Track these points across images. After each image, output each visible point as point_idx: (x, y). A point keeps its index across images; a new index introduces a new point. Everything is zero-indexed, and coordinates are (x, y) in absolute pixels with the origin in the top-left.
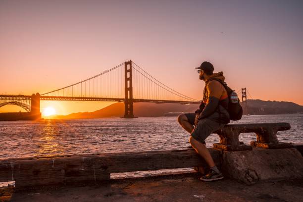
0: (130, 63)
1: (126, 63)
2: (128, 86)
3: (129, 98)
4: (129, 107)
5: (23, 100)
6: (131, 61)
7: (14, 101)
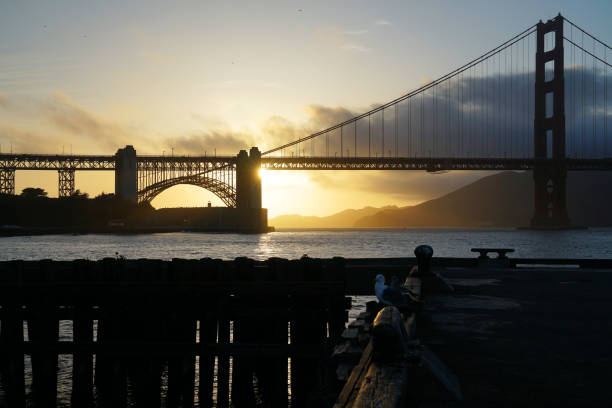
0: (556, 25)
1: (542, 29)
2: (549, 114)
3: (550, 154)
4: (550, 190)
5: (217, 169)
6: (560, 19)
7: (194, 173)
